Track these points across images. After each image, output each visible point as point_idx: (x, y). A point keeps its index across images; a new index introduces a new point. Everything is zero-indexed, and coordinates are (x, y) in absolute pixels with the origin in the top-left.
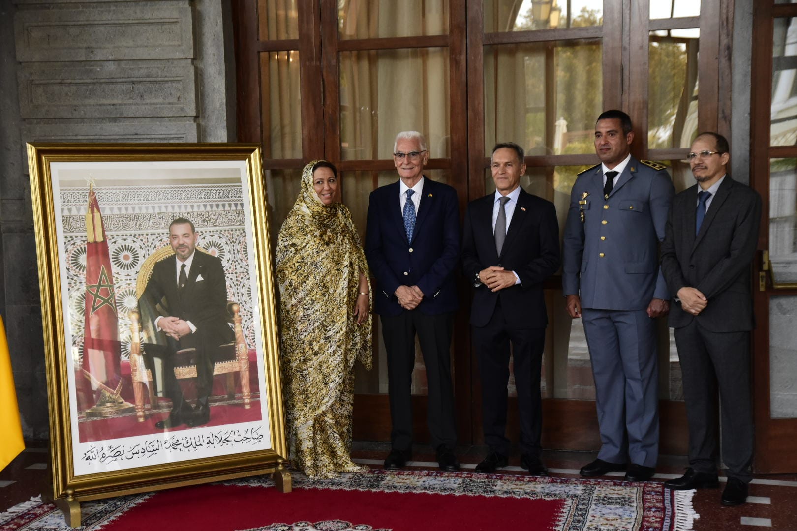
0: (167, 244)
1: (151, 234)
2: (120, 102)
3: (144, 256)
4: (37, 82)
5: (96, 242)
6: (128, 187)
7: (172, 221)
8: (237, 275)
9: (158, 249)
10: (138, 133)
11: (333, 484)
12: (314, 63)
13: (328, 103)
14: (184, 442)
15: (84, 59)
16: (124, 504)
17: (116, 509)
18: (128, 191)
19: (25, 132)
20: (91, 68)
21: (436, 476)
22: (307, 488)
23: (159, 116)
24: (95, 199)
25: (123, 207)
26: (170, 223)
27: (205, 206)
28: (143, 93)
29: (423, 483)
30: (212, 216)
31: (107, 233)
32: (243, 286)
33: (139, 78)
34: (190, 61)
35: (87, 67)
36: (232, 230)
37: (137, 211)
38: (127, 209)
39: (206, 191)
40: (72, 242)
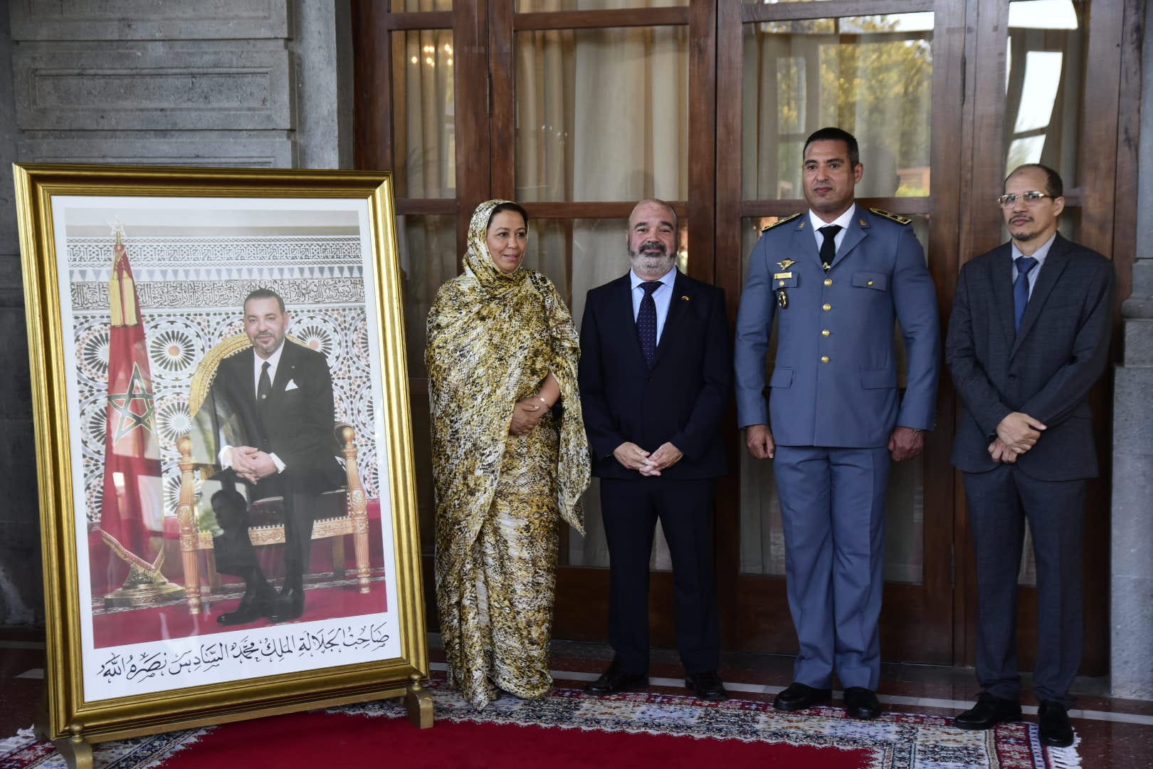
0: (240, 331)
1: (215, 314)
2: (172, 106)
3: (203, 350)
4: (43, 72)
5: (125, 326)
6: (178, 238)
7: (249, 293)
8: (351, 381)
9: (225, 337)
10: (201, 154)
11: (498, 714)
12: (476, 50)
13: (497, 110)
14: (263, 647)
15: (117, 38)
16: (166, 744)
17: (153, 752)
18: (178, 244)
19: (24, 151)
20: (127, 51)
21: (662, 702)
22: (458, 720)
23: (232, 128)
24: (125, 257)
25: (170, 270)
26: (246, 297)
27: (302, 270)
28: (208, 92)
29: (641, 716)
30: (312, 287)
31: (143, 311)
32: (361, 398)
33: (203, 68)
34: (282, 42)
35: (119, 51)
36: (344, 310)
37: (192, 277)
38: (175, 272)
39: (303, 247)
40: (86, 325)
